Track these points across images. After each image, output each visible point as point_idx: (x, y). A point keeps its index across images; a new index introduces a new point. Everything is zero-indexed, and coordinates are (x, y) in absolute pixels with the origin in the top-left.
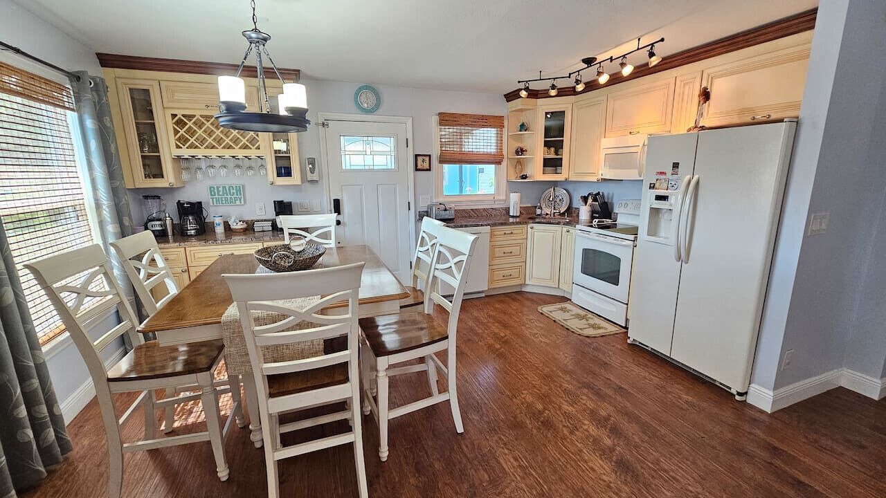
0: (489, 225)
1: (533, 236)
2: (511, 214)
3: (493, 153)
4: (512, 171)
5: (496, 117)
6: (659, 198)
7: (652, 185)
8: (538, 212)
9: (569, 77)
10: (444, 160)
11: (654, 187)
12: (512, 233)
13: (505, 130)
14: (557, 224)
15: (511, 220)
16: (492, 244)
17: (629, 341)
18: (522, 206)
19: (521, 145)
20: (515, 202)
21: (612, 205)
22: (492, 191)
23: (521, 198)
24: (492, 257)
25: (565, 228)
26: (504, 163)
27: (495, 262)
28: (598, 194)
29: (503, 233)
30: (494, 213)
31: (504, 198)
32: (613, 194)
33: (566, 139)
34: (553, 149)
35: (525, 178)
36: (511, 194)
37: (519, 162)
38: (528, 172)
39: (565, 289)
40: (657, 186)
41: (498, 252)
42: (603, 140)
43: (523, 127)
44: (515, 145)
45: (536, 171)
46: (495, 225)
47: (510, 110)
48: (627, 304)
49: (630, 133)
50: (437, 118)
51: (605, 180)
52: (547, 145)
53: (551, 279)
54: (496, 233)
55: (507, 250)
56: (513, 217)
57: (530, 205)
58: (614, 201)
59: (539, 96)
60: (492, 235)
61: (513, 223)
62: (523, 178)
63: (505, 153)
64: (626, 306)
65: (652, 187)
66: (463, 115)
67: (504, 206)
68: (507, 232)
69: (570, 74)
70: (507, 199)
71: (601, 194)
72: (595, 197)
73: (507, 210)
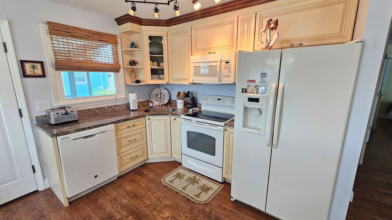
0: (113, 123)
1: (150, 125)
2: (131, 108)
3: (111, 63)
4: (128, 77)
5: (111, 35)
6: (250, 100)
7: (244, 90)
8: (151, 105)
9: (168, 4)
10: (59, 66)
11: (246, 91)
12: (134, 125)
13: (119, 46)
14: (167, 115)
15: (132, 114)
16: (119, 137)
17: (232, 200)
18: (138, 101)
19: (134, 59)
20: (133, 99)
21: (197, 98)
22: (114, 92)
23: (138, 96)
24: (119, 146)
25: (173, 118)
26: (122, 71)
27: (123, 150)
28: (189, 92)
29: (127, 126)
30: (117, 108)
31: (124, 97)
32: (197, 92)
33: (165, 56)
34: (156, 63)
35: (139, 83)
36: (130, 94)
37: (133, 71)
38: (140, 78)
39: (176, 157)
40: (249, 90)
41: (124, 142)
42: (191, 58)
43: (133, 45)
44: (128, 58)
45: (146, 78)
46: (119, 122)
47: (122, 31)
48: (222, 168)
49: (209, 53)
50: (46, 27)
51: (194, 84)
52: (152, 59)
53: (166, 152)
54: (120, 128)
55: (132, 138)
56: (133, 110)
57: (144, 100)
58: (198, 96)
59: (143, 23)
60: (117, 130)
61: (134, 118)
62: (137, 83)
63: (121, 63)
64: (222, 169)
65: (244, 91)
66: (77, 28)
67: (125, 103)
68: (130, 125)
69: (169, 2)
70: (127, 98)
71: (190, 92)
72: (187, 95)
73: (128, 105)
